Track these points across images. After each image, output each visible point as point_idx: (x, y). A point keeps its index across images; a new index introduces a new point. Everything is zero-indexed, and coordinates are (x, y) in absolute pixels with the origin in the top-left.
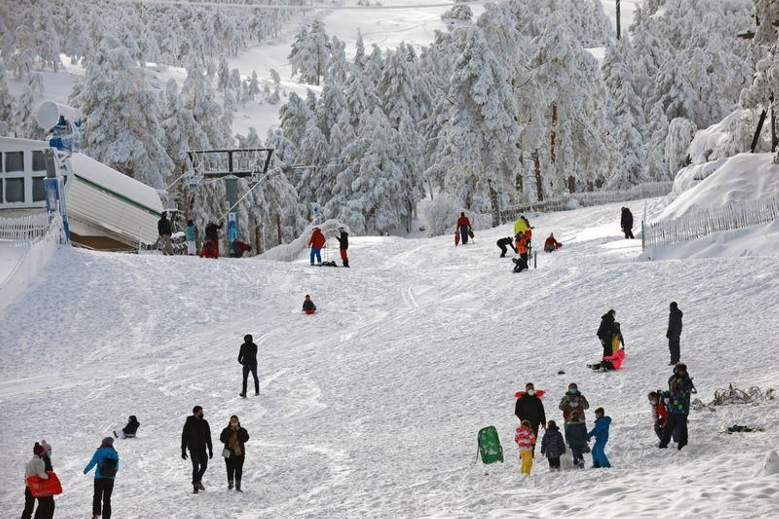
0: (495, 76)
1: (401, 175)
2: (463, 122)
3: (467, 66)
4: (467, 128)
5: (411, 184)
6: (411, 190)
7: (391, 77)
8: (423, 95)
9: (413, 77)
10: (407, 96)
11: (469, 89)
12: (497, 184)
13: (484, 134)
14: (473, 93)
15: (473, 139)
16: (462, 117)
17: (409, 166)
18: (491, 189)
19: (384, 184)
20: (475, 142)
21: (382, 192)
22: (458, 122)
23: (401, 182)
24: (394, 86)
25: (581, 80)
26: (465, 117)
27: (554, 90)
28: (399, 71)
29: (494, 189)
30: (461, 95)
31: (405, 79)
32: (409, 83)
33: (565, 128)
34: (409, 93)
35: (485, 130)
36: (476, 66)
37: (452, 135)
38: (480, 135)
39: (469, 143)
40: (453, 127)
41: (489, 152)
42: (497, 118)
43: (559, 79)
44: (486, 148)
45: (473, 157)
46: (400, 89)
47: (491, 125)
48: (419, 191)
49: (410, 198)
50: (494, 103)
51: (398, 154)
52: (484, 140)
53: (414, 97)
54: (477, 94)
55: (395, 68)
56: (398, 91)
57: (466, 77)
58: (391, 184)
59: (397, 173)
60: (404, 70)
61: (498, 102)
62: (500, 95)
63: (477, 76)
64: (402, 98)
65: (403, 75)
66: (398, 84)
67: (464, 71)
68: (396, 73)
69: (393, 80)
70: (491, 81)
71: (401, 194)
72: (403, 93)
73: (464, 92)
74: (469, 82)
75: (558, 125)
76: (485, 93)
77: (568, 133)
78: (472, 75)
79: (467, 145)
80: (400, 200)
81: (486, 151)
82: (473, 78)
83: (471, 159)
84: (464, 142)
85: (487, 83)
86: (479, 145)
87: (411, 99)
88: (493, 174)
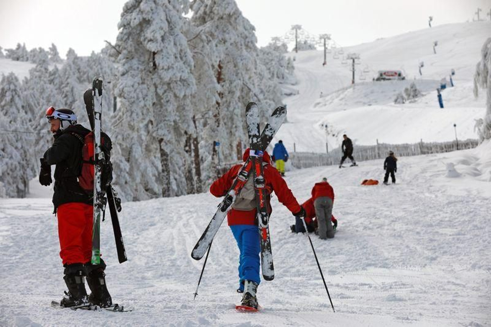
0: (169, 23)
1: (19, 157)
2: (133, 72)
3: (138, 10)
4: (138, 79)
5: (25, 165)
6: (26, 170)
7: (6, 92)
8: (29, 106)
9: (22, 92)
10: (18, 105)
11: (139, 35)
12: (169, 145)
13: (156, 88)
14: (145, 40)
15: (145, 92)
16: (131, 67)
17: (25, 152)
18: (161, 150)
19: (7, 164)
20: (147, 96)
21: (5, 170)
22: (127, 72)
23: (19, 163)
24: (8, 98)
25: (247, 40)
26: (135, 67)
27: (222, 48)
28: (12, 87)
29: (166, 151)
30: (130, 42)
31: (16, 93)
32: (19, 96)
33: (234, 90)
34: (19, 103)
35: (158, 82)
36: (148, 9)
37: (121, 87)
38: (152, 89)
39: (140, 96)
40: (121, 78)
41: (161, 107)
42: (173, 68)
43: (227, 36)
44: (159, 103)
45: (145, 112)
46: (12, 100)
47: (167, 76)
48: (31, 171)
49: (25, 177)
50: (170, 52)
51: (17, 141)
52: (157, 94)
53: (23, 107)
54: (151, 40)
55: (9, 86)
56: (11, 102)
57: (137, 22)
58: (12, 164)
59: (16, 156)
60: (16, 86)
61: (174, 50)
62: (175, 44)
63: (149, 20)
64: (14, 107)
65: (15, 90)
66: (10, 97)
67: (134, 14)
68: (10, 88)
69: (8, 94)
70: (165, 26)
71: (19, 173)
72: (15, 103)
73: (133, 39)
74: (139, 28)
75: (228, 85)
76: (160, 39)
77: (238, 94)
78: (144, 19)
79: (138, 98)
80: (18, 178)
81: (159, 106)
82: (146, 22)
83: (143, 114)
84: (135, 95)
85: (161, 28)
86: (151, 99)
87: (20, 107)
88: (166, 133)
